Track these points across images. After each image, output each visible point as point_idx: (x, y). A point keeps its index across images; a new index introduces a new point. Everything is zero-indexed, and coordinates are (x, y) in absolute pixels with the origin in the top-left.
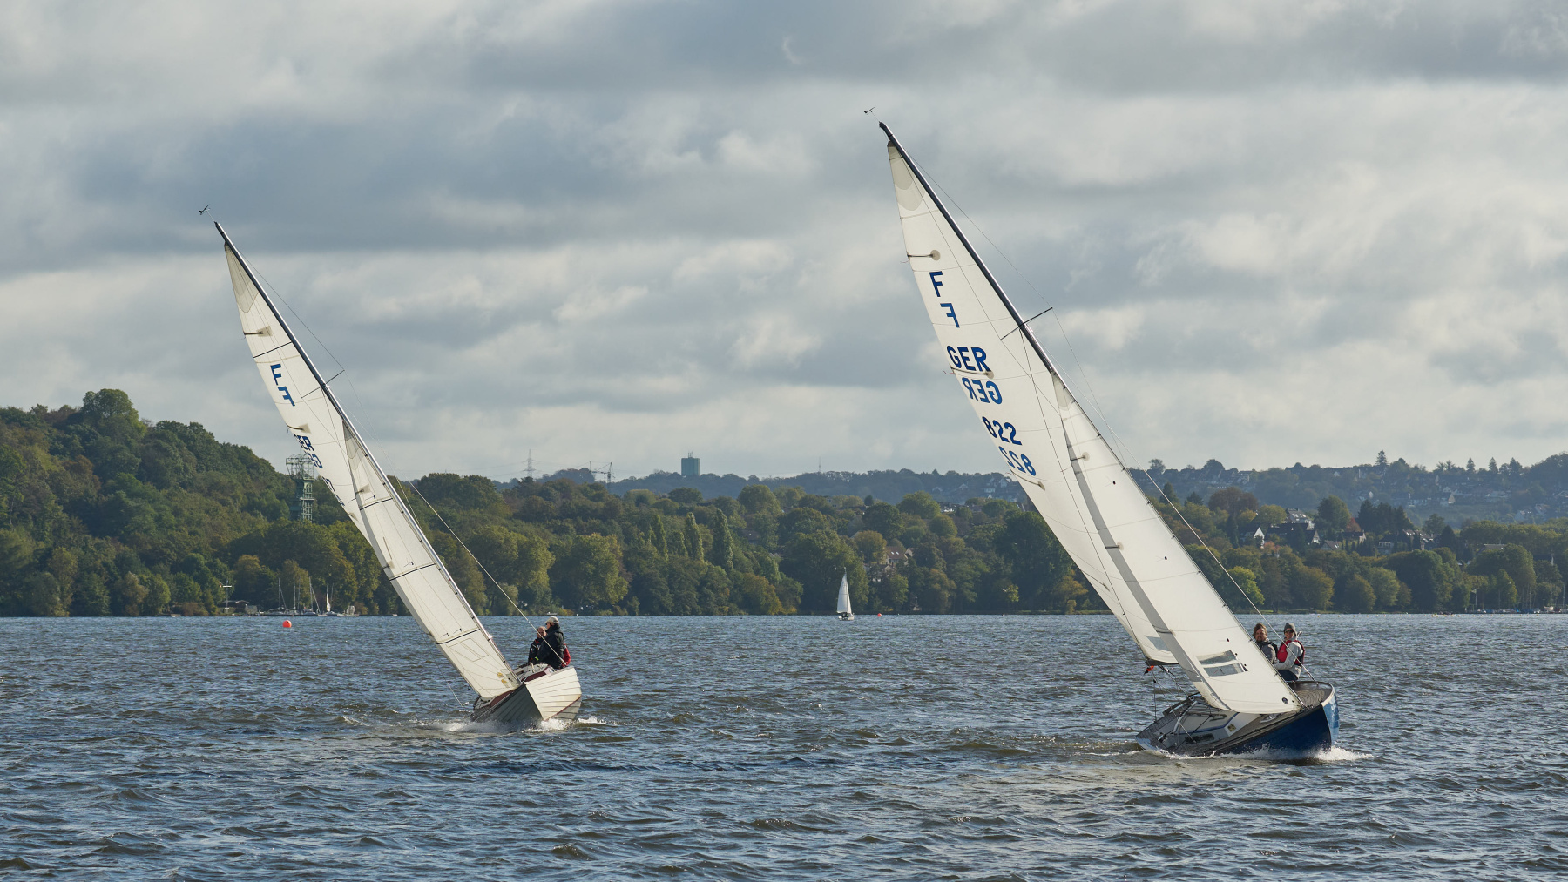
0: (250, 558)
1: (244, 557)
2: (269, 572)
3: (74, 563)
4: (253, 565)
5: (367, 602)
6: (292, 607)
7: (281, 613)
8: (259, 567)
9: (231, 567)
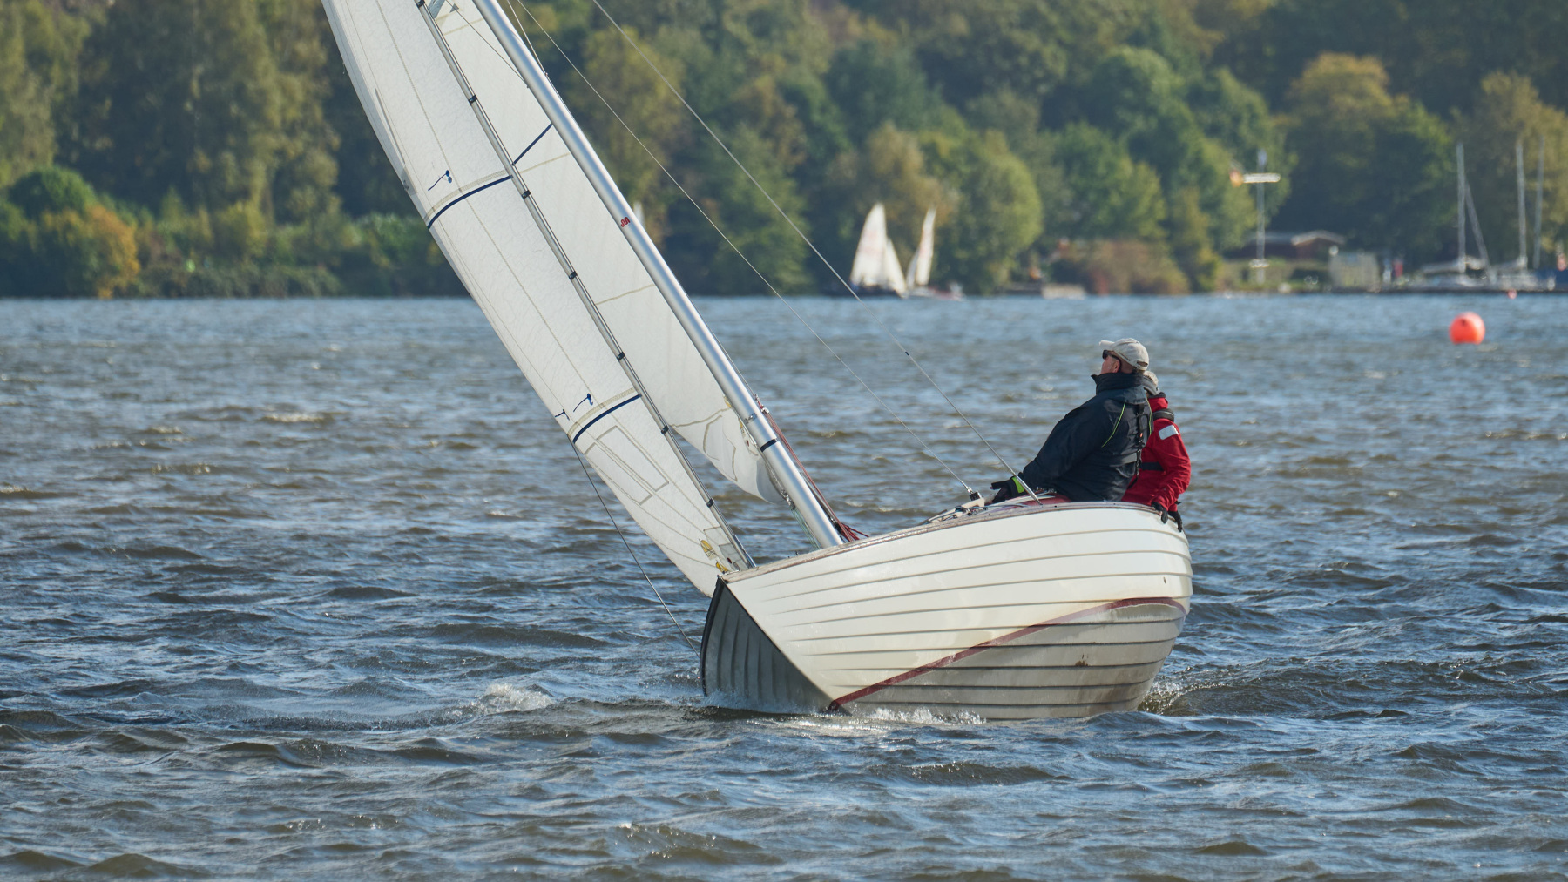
0: (1351, 65)
1: (1328, 64)
2: (1425, 124)
3: (668, 85)
4: (1361, 94)
6: (1516, 256)
7: (1465, 282)
8: (1386, 100)
9: (1277, 103)
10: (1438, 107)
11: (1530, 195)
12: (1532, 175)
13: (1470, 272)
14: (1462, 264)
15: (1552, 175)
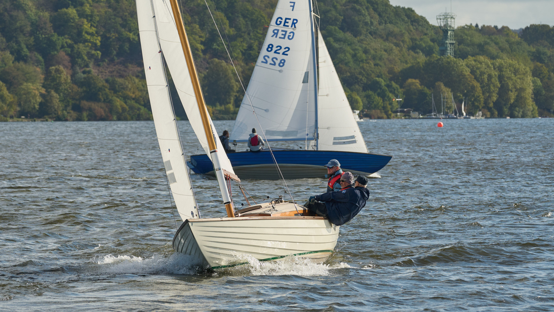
0: (414, 81)
1: (410, 80)
2: (426, 90)
4: (416, 86)
5: (490, 109)
6: (441, 113)
7: (434, 116)
8: (420, 87)
9: (401, 87)
10: (429, 88)
11: (444, 102)
12: (444, 98)
13: (434, 115)
14: (433, 114)
15: (447, 99)
